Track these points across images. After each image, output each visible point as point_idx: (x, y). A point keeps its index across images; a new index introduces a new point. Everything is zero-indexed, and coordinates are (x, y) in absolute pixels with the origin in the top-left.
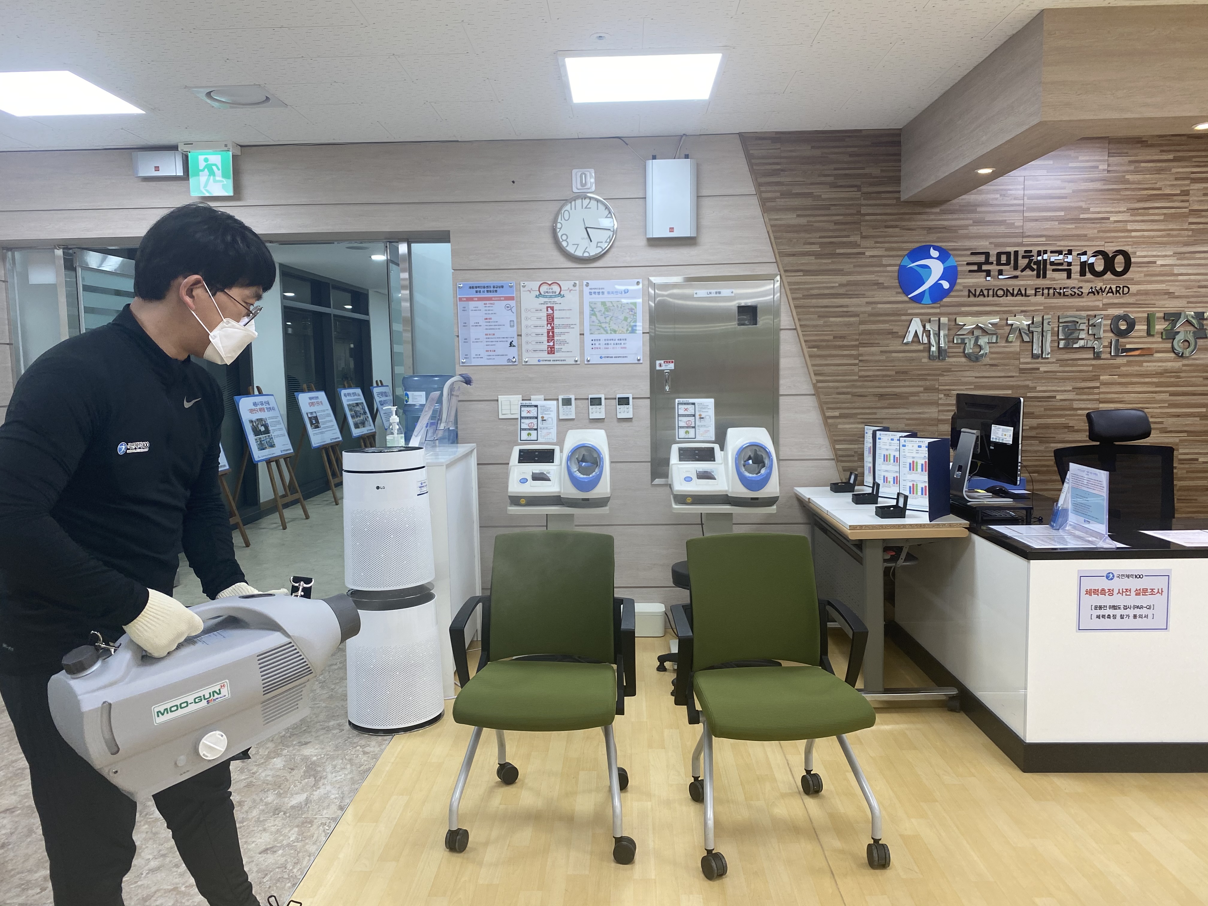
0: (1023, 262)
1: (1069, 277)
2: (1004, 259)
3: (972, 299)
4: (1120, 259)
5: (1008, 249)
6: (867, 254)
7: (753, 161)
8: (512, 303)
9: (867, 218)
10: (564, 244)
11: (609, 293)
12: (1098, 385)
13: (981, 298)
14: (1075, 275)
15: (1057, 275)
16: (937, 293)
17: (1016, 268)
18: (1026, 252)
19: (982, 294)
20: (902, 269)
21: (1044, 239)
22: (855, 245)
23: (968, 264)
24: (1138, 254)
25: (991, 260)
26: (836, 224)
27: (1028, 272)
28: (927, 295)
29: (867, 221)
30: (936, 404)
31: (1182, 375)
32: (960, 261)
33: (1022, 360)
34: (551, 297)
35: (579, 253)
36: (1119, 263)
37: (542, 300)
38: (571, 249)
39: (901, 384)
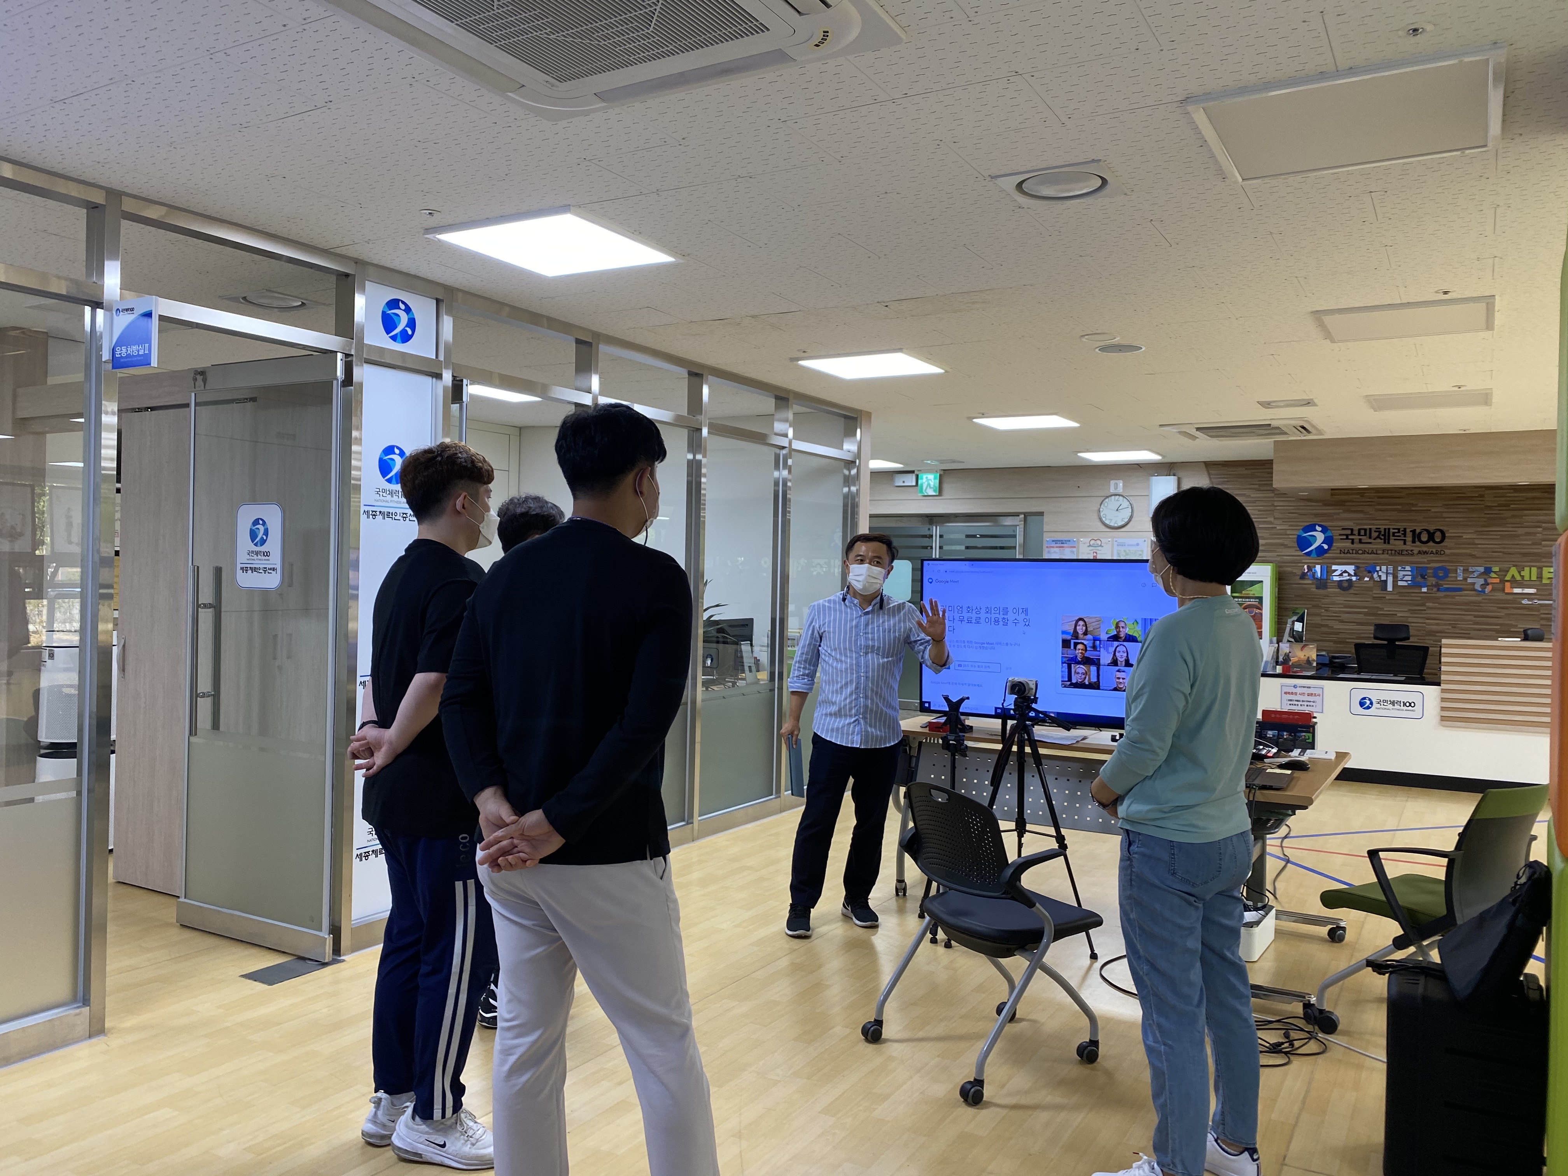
0: (1375, 535)
1: (1405, 544)
2: (1362, 532)
3: (1343, 555)
4: (1438, 534)
5: (1365, 527)
6: (1278, 528)
7: (1212, 476)
8: (1074, 550)
9: (1278, 508)
10: (1104, 519)
11: (1128, 545)
12: (1425, 608)
13: (1348, 555)
14: (1409, 542)
15: (1397, 542)
16: (1320, 551)
17: (1370, 538)
18: (1377, 528)
19: (1348, 552)
20: (1299, 537)
21: (1388, 521)
22: (1271, 523)
23: (1340, 535)
24: (1451, 531)
25: (1354, 533)
26: (1259, 511)
27: (1379, 540)
28: (1314, 552)
29: (1277, 510)
30: (1319, 615)
31: (1481, 604)
32: (1336, 534)
33: (1374, 592)
34: (1096, 547)
35: (1112, 524)
36: (1438, 537)
37: (1091, 548)
38: (1107, 522)
39: (1298, 602)
